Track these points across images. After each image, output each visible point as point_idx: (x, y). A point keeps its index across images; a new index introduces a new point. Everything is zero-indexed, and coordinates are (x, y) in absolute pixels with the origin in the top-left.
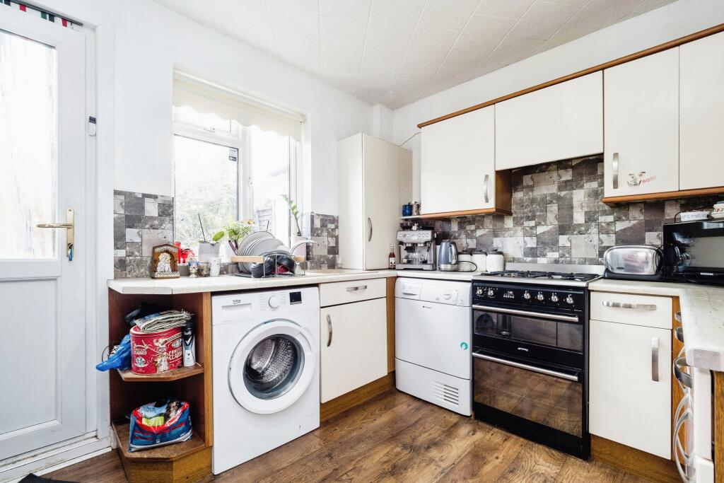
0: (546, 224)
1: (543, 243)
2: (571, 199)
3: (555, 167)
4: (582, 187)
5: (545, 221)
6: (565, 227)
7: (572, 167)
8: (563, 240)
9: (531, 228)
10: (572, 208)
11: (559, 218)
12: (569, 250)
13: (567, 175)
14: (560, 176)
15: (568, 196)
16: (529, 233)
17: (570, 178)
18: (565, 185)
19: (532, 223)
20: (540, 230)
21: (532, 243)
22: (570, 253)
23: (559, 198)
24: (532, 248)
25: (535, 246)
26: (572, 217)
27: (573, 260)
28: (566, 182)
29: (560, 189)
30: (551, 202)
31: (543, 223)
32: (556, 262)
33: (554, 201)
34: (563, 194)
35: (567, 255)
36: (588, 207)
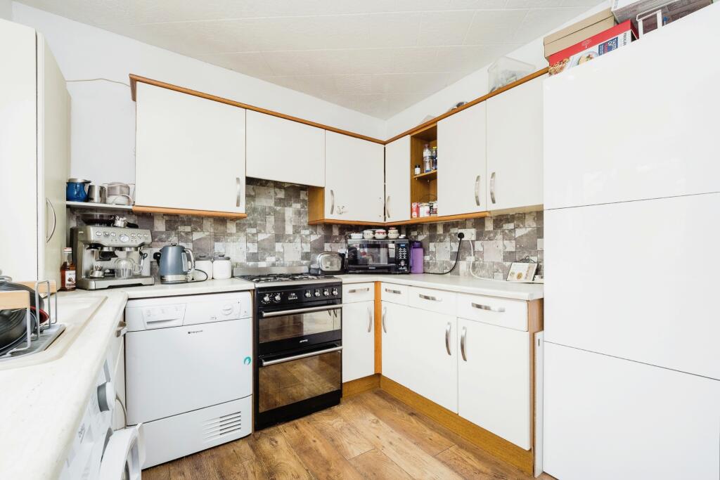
0: (265, 232)
1: (262, 249)
2: (284, 214)
3: (272, 184)
4: (291, 206)
5: (264, 229)
6: (279, 237)
7: (284, 188)
8: (278, 247)
9: (253, 235)
10: (285, 221)
11: (276, 228)
12: (282, 254)
13: (281, 195)
14: (276, 193)
15: (282, 212)
16: (250, 239)
17: (283, 197)
18: (279, 202)
19: (254, 231)
20: (261, 237)
21: (253, 248)
22: (283, 257)
23: (275, 211)
24: (253, 254)
25: (256, 251)
26: (284, 228)
27: (286, 263)
28: (280, 199)
29: (276, 204)
30: (269, 214)
31: (263, 231)
32: (274, 265)
33: (272, 214)
34: (278, 208)
35: (281, 259)
36: (295, 222)
